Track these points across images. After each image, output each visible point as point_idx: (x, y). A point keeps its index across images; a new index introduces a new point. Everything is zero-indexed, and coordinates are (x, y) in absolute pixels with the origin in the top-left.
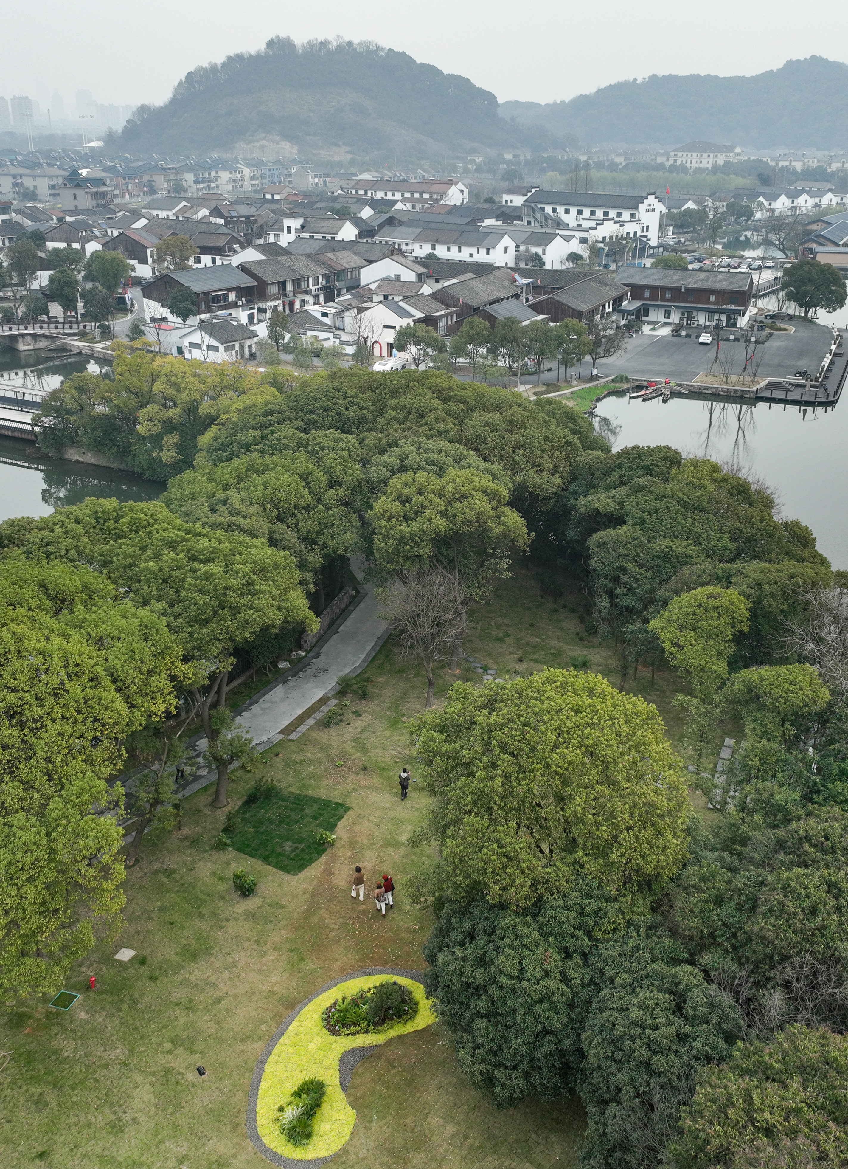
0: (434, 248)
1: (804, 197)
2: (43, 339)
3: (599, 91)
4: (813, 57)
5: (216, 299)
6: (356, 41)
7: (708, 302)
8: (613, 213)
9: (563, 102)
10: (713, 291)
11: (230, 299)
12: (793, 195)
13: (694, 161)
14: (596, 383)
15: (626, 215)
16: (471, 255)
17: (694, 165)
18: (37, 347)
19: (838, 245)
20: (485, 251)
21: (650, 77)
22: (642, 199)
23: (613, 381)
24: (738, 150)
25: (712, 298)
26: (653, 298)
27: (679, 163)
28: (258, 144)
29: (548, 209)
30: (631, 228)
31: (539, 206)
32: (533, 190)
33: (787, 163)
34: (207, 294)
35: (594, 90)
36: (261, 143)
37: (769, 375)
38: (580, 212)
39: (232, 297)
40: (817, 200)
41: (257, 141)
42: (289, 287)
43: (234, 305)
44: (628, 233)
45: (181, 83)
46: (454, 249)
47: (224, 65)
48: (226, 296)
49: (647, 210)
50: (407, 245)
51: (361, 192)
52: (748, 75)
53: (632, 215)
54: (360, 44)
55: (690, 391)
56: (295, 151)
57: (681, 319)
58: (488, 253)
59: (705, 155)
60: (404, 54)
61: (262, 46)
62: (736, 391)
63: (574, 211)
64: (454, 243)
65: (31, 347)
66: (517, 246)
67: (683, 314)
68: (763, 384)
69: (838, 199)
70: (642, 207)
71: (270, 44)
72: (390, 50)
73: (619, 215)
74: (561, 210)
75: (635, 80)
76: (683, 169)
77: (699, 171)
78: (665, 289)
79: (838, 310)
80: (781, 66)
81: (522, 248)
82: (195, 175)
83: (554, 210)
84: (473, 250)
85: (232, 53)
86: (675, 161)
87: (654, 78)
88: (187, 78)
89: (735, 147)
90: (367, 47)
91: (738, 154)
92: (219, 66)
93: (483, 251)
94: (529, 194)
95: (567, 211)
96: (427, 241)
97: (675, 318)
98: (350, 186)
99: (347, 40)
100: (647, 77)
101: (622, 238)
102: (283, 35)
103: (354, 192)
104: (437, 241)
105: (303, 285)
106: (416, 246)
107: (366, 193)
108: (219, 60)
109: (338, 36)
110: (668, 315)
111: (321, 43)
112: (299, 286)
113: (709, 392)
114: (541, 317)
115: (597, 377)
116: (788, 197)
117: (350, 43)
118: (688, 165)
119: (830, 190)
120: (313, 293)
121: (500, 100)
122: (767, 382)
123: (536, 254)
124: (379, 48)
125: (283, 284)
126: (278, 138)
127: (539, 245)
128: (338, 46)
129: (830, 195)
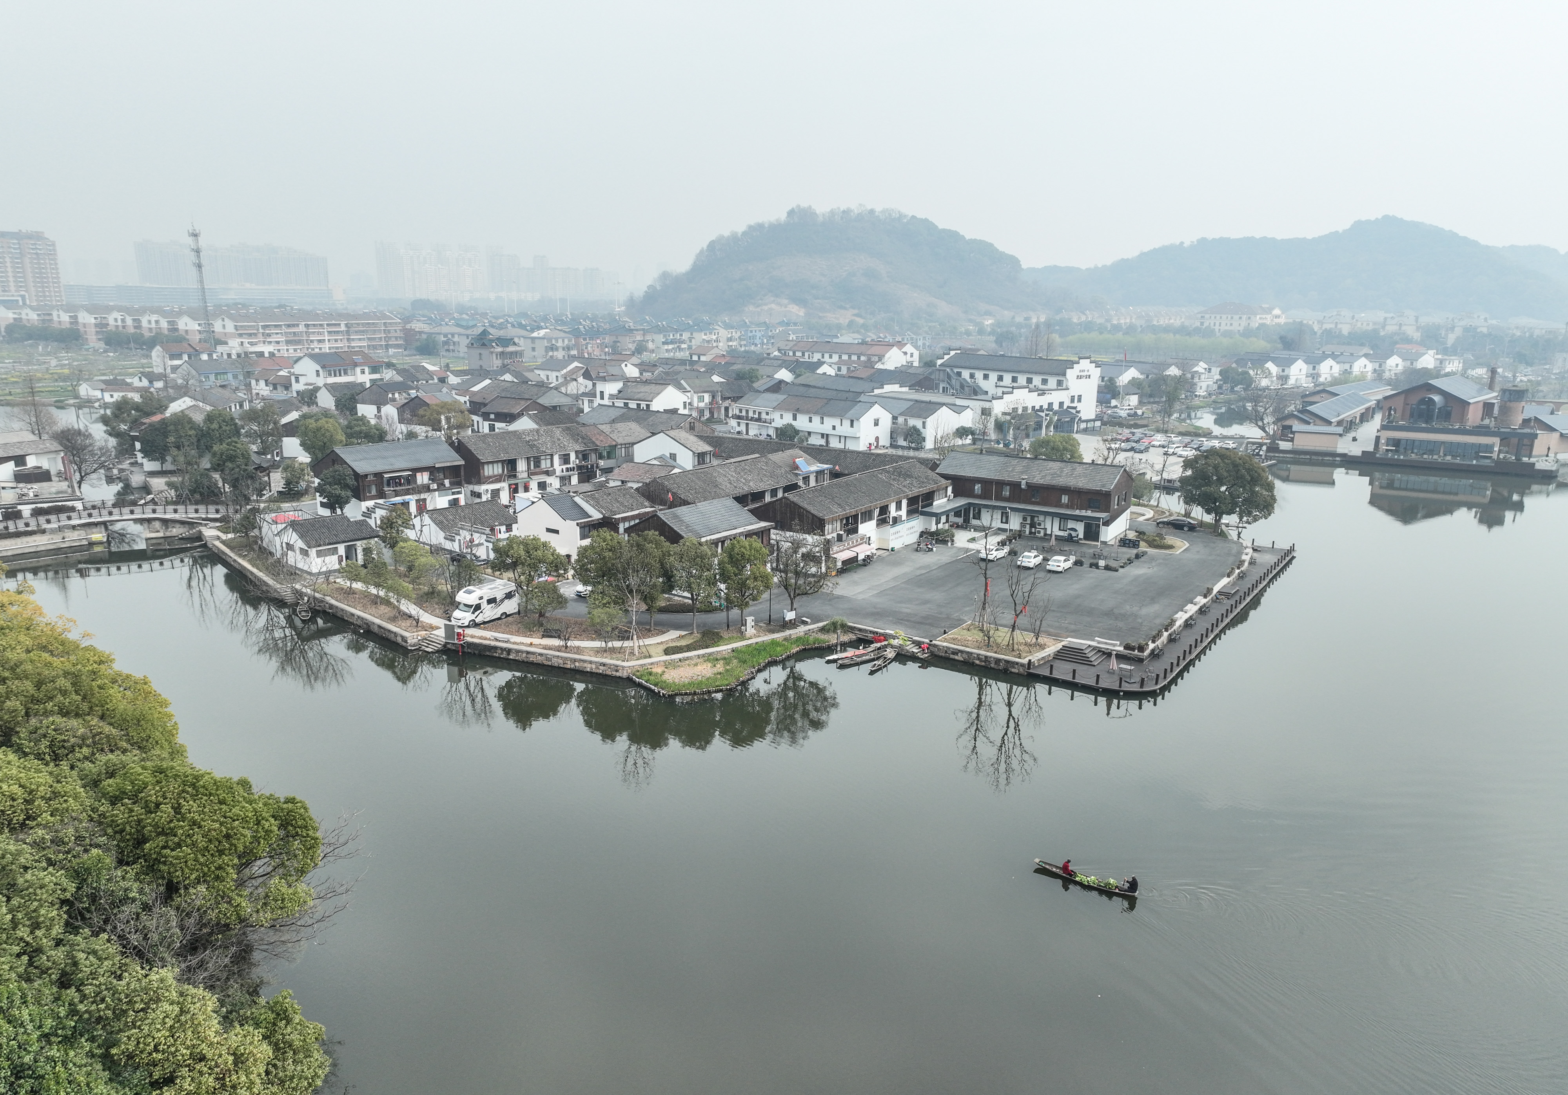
0: (795, 419)
1: (1329, 362)
2: (178, 525)
3: (1143, 255)
4: (1386, 217)
5: (395, 481)
6: (878, 209)
7: (1059, 505)
8: (1037, 380)
9: (1104, 266)
10: (1065, 490)
11: (419, 482)
12: (1314, 362)
13: (1223, 324)
14: (788, 633)
15: (1052, 382)
16: (834, 428)
17: (1223, 328)
18: (168, 534)
19: (1329, 423)
20: (849, 422)
21: (1198, 241)
22: (1071, 364)
23: (823, 630)
24: (1277, 311)
25: (1065, 499)
26: (985, 495)
27: (1206, 324)
28: (766, 308)
29: (966, 374)
30: (1056, 398)
31: (956, 370)
32: (952, 353)
33: (1333, 326)
34: (379, 475)
35: (1137, 253)
36: (769, 306)
37: (1076, 634)
38: (1000, 378)
39: (423, 478)
40: (1347, 366)
41: (766, 304)
42: (522, 466)
43: (427, 489)
44: (1050, 404)
45: (702, 251)
46: (816, 419)
47: (744, 234)
48: (411, 480)
49: (1079, 377)
50: (767, 414)
51: (799, 354)
52: (1309, 237)
53: (1060, 383)
54: (883, 212)
55: (933, 654)
56: (802, 313)
57: (1023, 525)
58: (852, 426)
59: (1236, 317)
60: (926, 220)
61: (783, 217)
62: (998, 661)
63: (993, 376)
64: (816, 413)
65: (161, 534)
66: (895, 418)
67: (1025, 519)
68: (1052, 648)
69: (1377, 366)
70: (1071, 374)
71: (791, 213)
72: (913, 217)
73: (1044, 382)
74: (979, 375)
75: (1182, 243)
76: (1209, 333)
77: (1227, 334)
78: (1001, 484)
79: (1262, 521)
80: (1348, 227)
81: (901, 420)
82: (665, 336)
83: (972, 376)
84: (836, 422)
85: (752, 223)
86: (1202, 324)
87: (1203, 241)
88: (708, 246)
89: (1273, 309)
90: (890, 214)
91: (1277, 317)
92: (739, 235)
93: (847, 423)
94: (946, 357)
95: (986, 377)
96: (787, 410)
97: (1015, 523)
98: (788, 348)
99: (869, 208)
100: (1195, 240)
101: (1041, 409)
102: (804, 204)
103: (791, 354)
104: (798, 410)
105: (545, 464)
106: (776, 416)
107: (803, 355)
108: (741, 228)
109: (860, 205)
110: (1005, 519)
111: (844, 212)
112: (537, 464)
113: (959, 657)
114: (763, 524)
115: (792, 624)
116: (1306, 362)
117: (872, 211)
118: (1217, 328)
119: (1366, 356)
120: (558, 473)
121: (1024, 266)
122: (1059, 646)
123: (914, 428)
124: (901, 216)
125: (511, 464)
126: (786, 301)
127: (919, 416)
128: (858, 214)
129: (1363, 361)
